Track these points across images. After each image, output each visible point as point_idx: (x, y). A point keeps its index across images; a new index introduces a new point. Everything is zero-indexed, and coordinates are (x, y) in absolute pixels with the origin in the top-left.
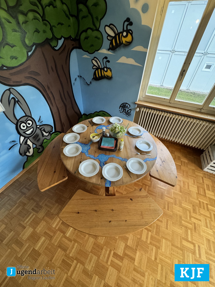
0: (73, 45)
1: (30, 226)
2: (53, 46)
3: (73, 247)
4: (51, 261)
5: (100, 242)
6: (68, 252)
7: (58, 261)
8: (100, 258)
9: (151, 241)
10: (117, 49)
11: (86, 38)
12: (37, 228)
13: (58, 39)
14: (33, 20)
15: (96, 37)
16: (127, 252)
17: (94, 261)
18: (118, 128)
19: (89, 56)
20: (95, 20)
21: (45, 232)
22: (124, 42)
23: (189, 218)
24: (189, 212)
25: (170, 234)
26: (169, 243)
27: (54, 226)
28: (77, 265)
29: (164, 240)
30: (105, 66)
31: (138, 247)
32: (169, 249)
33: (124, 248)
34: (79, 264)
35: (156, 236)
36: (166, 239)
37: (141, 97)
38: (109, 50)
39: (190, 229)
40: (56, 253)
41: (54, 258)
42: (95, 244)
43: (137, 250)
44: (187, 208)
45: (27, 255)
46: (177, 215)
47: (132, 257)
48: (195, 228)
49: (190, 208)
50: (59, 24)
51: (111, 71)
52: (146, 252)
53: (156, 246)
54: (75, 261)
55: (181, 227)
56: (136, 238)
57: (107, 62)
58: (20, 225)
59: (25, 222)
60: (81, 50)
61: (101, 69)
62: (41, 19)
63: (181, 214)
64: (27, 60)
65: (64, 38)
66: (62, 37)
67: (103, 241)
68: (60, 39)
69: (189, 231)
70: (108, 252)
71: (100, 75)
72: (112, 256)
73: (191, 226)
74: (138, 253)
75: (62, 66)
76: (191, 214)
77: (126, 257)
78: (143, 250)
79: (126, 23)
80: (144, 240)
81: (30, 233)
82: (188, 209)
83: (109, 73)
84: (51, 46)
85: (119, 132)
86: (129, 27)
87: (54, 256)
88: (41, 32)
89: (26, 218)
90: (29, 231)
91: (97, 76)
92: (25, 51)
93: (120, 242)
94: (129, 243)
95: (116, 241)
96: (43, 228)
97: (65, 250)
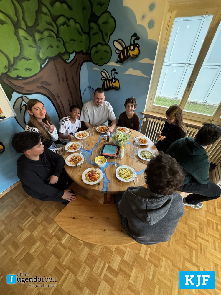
0: (84, 58)
1: (27, 229)
2: (65, 59)
3: (67, 255)
4: (43, 267)
5: (95, 253)
6: (61, 260)
7: (51, 267)
8: (93, 270)
9: (149, 258)
10: (125, 62)
11: (97, 52)
12: (34, 232)
13: (69, 54)
14: (48, 38)
15: (105, 51)
16: (122, 267)
17: (87, 272)
18: (120, 136)
19: (98, 68)
20: (105, 36)
21: (42, 236)
22: (131, 55)
23: (194, 238)
24: (196, 231)
25: (172, 253)
26: (169, 262)
27: (51, 232)
28: (69, 274)
29: (164, 259)
30: (113, 77)
31: (135, 264)
32: (169, 269)
33: (120, 263)
34: (71, 274)
35: (156, 253)
36: (167, 258)
37: (149, 108)
38: (117, 62)
39: (195, 250)
40: (49, 260)
41: (47, 264)
42: (89, 254)
43: (133, 266)
44: (193, 226)
45: (21, 258)
46: (181, 233)
47: (127, 273)
48: (201, 250)
49: (197, 226)
50: (72, 40)
51: (119, 82)
52: (143, 270)
53: (155, 264)
54: (67, 271)
55: (185, 246)
56: (134, 253)
57: (115, 74)
58: (19, 227)
59: (24, 225)
60: (91, 63)
61: (109, 80)
62: (55, 37)
63: (186, 232)
64: (40, 72)
65: (75, 52)
66: (74, 51)
67: (98, 252)
68: (72, 53)
69: (194, 252)
70: (102, 265)
71: (108, 86)
72: (106, 269)
73: (196, 246)
74: (134, 269)
75: (73, 77)
76: (197, 233)
77: (121, 272)
78: (140, 267)
79: (133, 38)
80: (142, 256)
81: (27, 235)
82: (194, 228)
83: (117, 84)
84: (63, 59)
85: (121, 140)
86: (136, 42)
87: (47, 262)
88: (55, 48)
89: (25, 221)
90: (26, 234)
91: (106, 87)
92: (39, 64)
93: (116, 256)
94: (126, 257)
95: (112, 254)
96: (40, 232)
97: (58, 257)
